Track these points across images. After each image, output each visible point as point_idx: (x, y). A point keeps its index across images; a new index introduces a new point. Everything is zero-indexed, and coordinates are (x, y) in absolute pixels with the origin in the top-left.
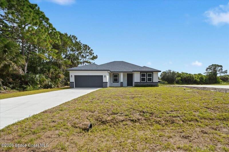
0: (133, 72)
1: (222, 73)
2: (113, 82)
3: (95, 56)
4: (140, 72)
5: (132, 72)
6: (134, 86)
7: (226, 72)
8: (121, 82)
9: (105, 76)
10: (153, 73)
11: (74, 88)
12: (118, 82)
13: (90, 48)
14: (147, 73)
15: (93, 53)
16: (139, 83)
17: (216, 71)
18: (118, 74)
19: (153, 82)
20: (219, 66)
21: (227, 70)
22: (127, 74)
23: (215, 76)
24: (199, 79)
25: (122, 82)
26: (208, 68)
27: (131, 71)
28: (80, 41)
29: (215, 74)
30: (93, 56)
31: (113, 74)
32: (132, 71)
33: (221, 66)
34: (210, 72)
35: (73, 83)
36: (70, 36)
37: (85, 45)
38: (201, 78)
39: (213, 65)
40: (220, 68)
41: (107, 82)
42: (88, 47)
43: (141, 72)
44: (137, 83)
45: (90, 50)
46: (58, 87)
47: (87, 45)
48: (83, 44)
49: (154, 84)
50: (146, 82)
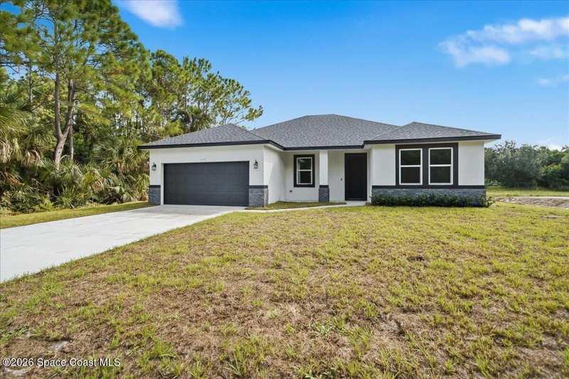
0: (367, 147)
2: (296, 185)
3: (257, 108)
5: (362, 147)
6: (369, 200)
8: (321, 187)
9: (256, 164)
11: (159, 204)
13: (242, 87)
14: (426, 147)
15: (250, 101)
16: (390, 191)
18: (313, 156)
19: (460, 183)
22: (346, 154)
25: (327, 186)
27: (358, 143)
28: (218, 73)
30: (251, 110)
31: (296, 156)
32: (362, 144)
35: (157, 189)
41: (267, 187)
43: (399, 144)
44: (381, 192)
45: (242, 93)
46: (141, 200)
47: (233, 81)
48: (226, 80)
49: (464, 193)
50: (425, 186)
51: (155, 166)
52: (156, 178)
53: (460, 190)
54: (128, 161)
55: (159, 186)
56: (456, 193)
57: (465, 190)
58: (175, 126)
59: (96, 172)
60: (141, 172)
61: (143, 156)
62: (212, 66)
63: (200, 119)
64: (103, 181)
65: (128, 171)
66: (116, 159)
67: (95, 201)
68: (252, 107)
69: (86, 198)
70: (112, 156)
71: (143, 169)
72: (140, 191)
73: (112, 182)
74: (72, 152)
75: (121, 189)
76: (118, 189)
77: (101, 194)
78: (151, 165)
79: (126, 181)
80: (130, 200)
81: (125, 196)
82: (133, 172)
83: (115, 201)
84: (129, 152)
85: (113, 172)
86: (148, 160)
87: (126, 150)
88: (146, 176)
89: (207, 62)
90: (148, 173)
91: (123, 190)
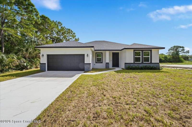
1: (184, 53)
2: (96, 63)
3: (77, 38)
4: (133, 50)
5: (121, 50)
7: (188, 52)
8: (106, 63)
9: (88, 55)
10: (151, 51)
11: (45, 71)
12: (102, 63)
13: (73, 32)
14: (142, 51)
15: (75, 36)
16: (132, 65)
17: (179, 51)
18: (102, 53)
20: (181, 47)
21: (189, 51)
22: (113, 53)
23: (178, 56)
24: (164, 58)
25: (108, 63)
26: (170, 49)
27: (118, 49)
28: (65, 27)
29: (177, 53)
30: (75, 39)
31: (96, 53)
33: (183, 47)
34: (171, 52)
36: (56, 21)
37: (68, 29)
38: (165, 57)
39: (175, 47)
40: (181, 49)
41: (91, 64)
42: (71, 31)
43: (135, 49)
45: (73, 34)
46: (36, 68)
47: (70, 29)
48: (67, 29)
49: (154, 65)
50: (142, 63)
51: (43, 55)
52: (44, 60)
53: (152, 64)
54: (30, 53)
55: (45, 64)
56: (152, 65)
57: (154, 64)
58: (50, 41)
59: (15, 57)
60: (36, 57)
61: (37, 52)
62: (62, 24)
63: (59, 41)
64: (18, 61)
65: (30, 57)
66: (25, 52)
67: (14, 69)
68: (76, 38)
69: (9, 68)
70: (23, 51)
71: (37, 56)
72: (36, 65)
73: (22, 61)
74: (3, 49)
75: (27, 64)
76: (25, 64)
77: (17, 66)
78: (41, 55)
79: (29, 61)
80: (31, 68)
81: (29, 67)
82: (33, 58)
83: (24, 69)
84: (30, 50)
85: (23, 57)
86: (40, 53)
87: (29, 49)
88: (38, 59)
89: (61, 23)
90: (40, 58)
91: (28, 65)
